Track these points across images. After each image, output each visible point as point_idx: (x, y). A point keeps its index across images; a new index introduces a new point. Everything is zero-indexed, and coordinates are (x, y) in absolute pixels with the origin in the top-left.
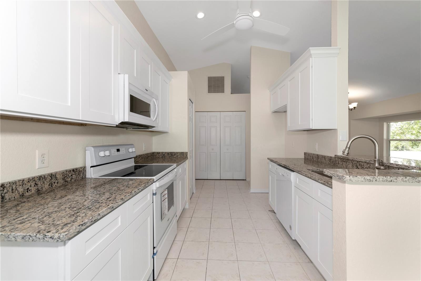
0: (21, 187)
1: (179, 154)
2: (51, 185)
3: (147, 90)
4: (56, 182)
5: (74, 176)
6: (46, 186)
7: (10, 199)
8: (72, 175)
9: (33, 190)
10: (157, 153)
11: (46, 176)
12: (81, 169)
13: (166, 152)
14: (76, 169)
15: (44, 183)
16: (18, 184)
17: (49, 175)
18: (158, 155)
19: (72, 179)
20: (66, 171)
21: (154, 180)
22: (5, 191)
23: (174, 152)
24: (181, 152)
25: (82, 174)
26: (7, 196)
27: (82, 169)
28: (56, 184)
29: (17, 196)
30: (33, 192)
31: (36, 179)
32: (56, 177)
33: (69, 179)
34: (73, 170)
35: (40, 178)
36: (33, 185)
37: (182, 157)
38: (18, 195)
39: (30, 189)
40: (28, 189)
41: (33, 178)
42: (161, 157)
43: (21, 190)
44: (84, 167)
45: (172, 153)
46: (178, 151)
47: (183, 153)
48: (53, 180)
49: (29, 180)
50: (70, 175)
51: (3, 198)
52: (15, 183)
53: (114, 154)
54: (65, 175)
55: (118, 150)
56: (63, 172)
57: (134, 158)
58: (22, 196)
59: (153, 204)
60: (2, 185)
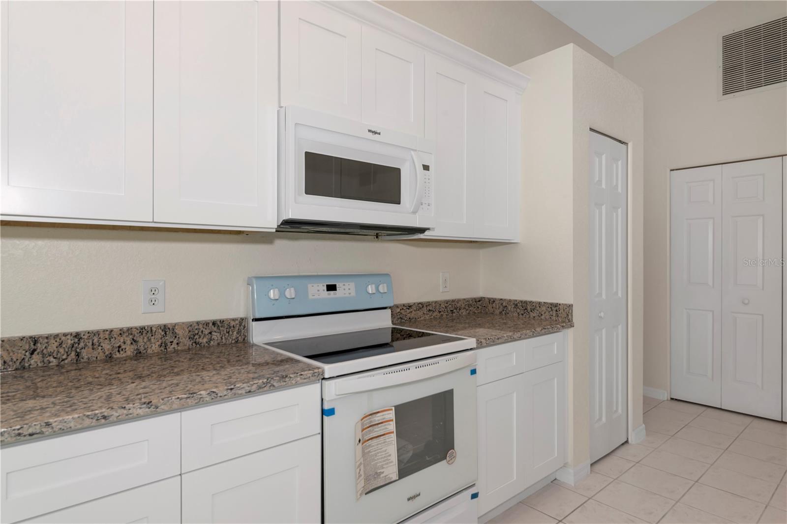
0: (107, 341)
1: (544, 308)
2: (163, 345)
3: (375, 133)
4: (175, 341)
5: (216, 336)
6: (155, 347)
7: (89, 359)
8: (210, 333)
9: (130, 350)
10: (489, 299)
11: (154, 329)
12: (232, 323)
13: (510, 301)
14: (222, 322)
15: (149, 340)
16: (102, 336)
17: (159, 327)
18: (490, 307)
19: (211, 340)
20: (198, 323)
21: (323, 373)
22: (82, 345)
23: (530, 302)
24: (551, 304)
25: (235, 333)
26: (85, 354)
27: (237, 322)
28: (174, 345)
29: (101, 356)
30: (129, 353)
31: (135, 332)
32: (174, 333)
33: (205, 340)
34: (214, 323)
35: (142, 330)
36: (129, 342)
37: (554, 318)
38: (101, 354)
39: (123, 347)
40: (119, 347)
41: (129, 330)
42: (497, 312)
43: (107, 346)
44: (242, 319)
45: (526, 302)
46: (542, 300)
47: (556, 305)
48: (169, 338)
49: (121, 332)
50: (206, 332)
51: (78, 355)
52: (97, 333)
53: (317, 292)
54: (196, 330)
55: (331, 288)
56: (190, 325)
57: (390, 308)
58: (110, 358)
59: (320, 436)
60: (77, 335)
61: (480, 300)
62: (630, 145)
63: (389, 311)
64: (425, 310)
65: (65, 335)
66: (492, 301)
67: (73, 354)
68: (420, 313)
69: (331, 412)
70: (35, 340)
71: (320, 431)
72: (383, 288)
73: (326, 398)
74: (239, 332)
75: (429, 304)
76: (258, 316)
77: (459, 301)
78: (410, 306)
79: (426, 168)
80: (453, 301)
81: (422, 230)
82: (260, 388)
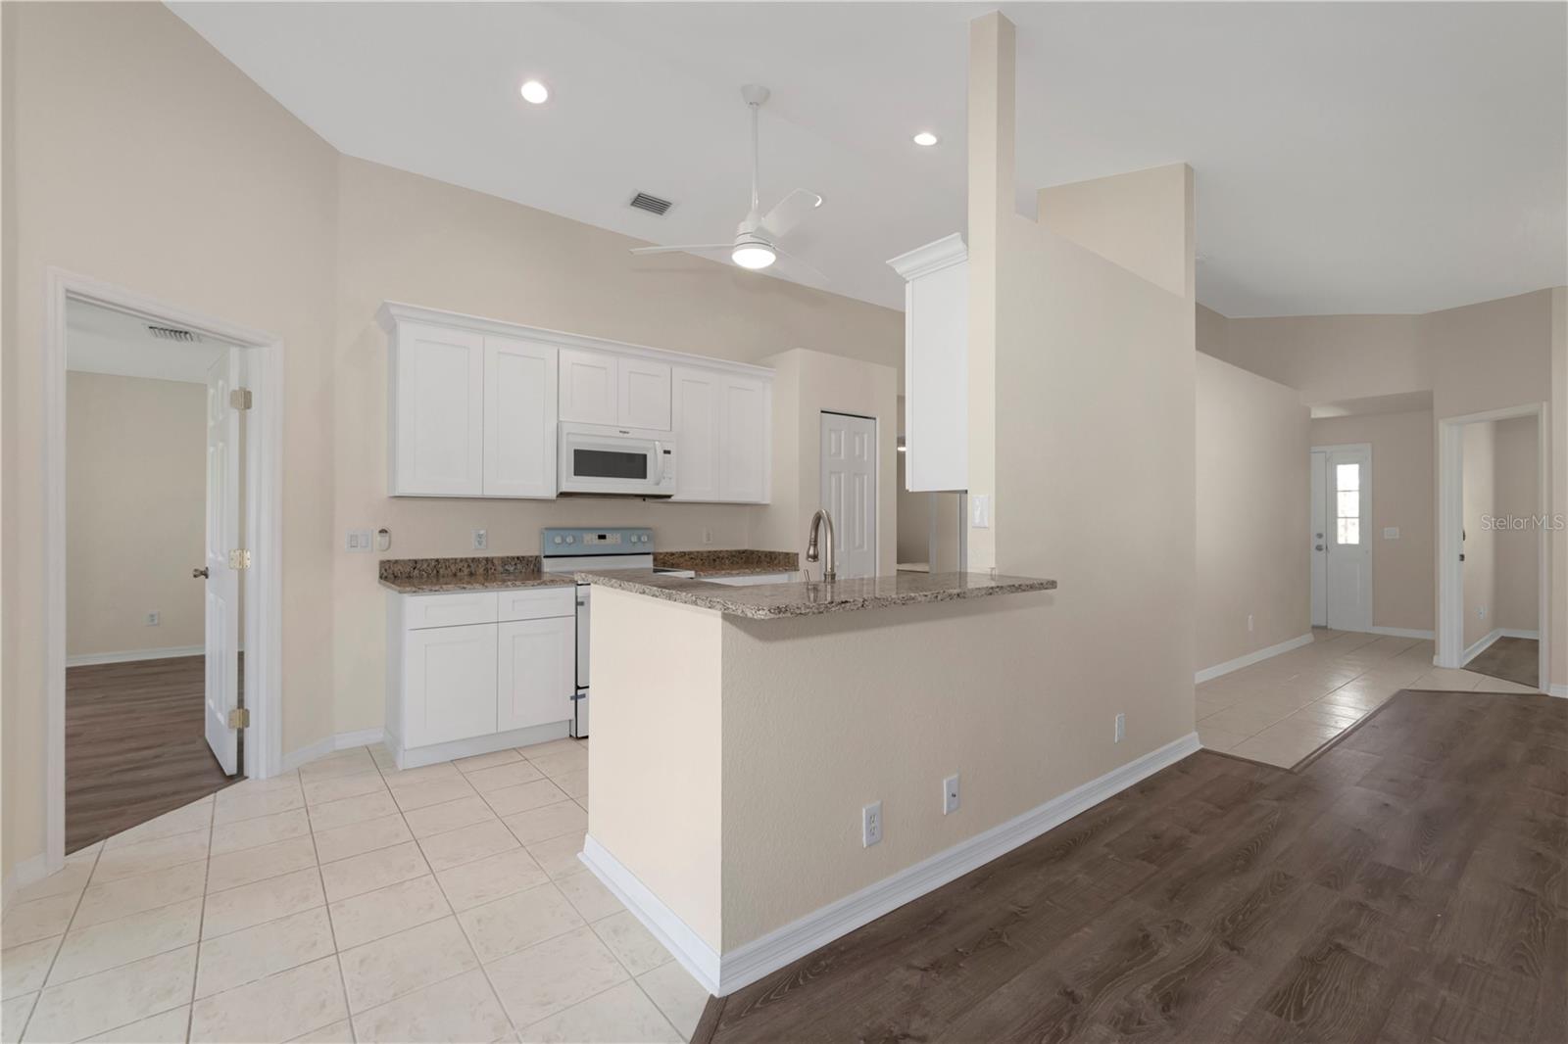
0: (454, 563)
2: (487, 570)
3: (625, 432)
5: (519, 566)
6: (481, 571)
7: (444, 573)
8: (515, 564)
9: (466, 571)
11: (481, 560)
12: (530, 558)
13: (763, 551)
14: (523, 557)
15: (478, 566)
16: (451, 561)
17: (483, 558)
19: (516, 568)
20: (508, 557)
22: (440, 566)
23: (775, 552)
25: (533, 562)
26: (441, 571)
27: (533, 558)
28: (493, 570)
29: (450, 574)
31: (470, 561)
32: (493, 563)
33: (512, 569)
34: (518, 558)
35: (473, 559)
36: (466, 566)
40: (460, 569)
41: (466, 560)
43: (453, 568)
44: (537, 556)
45: (772, 552)
46: (781, 550)
47: (788, 554)
48: (490, 566)
49: (462, 560)
50: (513, 561)
51: (438, 572)
52: (448, 560)
53: (591, 541)
54: (505, 561)
55: (602, 537)
56: (502, 558)
57: (653, 554)
58: (455, 575)
59: (574, 618)
60: (437, 560)
61: (744, 552)
62: (878, 420)
63: (651, 557)
64: (687, 557)
65: (432, 560)
66: (752, 552)
67: (435, 572)
68: (682, 560)
69: (582, 604)
70: (416, 562)
71: (574, 613)
72: (644, 538)
73: (579, 595)
74: (535, 565)
75: (690, 553)
76: (547, 554)
77: (721, 552)
78: (672, 554)
79: (667, 452)
80: (715, 552)
81: (669, 497)
82: (539, 584)
